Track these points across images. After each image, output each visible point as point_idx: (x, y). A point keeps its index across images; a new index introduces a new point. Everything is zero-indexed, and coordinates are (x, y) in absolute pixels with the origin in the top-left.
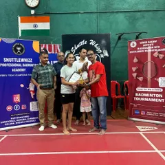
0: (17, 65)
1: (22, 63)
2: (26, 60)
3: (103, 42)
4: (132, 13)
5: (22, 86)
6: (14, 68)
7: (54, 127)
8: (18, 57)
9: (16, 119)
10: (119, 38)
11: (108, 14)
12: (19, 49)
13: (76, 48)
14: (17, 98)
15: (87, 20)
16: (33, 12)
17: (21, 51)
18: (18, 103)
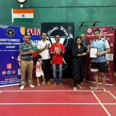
0: (10, 44)
1: (13, 42)
2: (15, 40)
3: (70, 28)
4: (91, 8)
5: (13, 58)
6: (7, 45)
7: (32, 86)
8: (10, 38)
9: (8, 80)
10: (82, 25)
11: (74, 8)
12: (11, 32)
13: (51, 32)
14: (9, 66)
15: (59, 12)
16: (22, 6)
17: (12, 34)
18: (10, 70)
